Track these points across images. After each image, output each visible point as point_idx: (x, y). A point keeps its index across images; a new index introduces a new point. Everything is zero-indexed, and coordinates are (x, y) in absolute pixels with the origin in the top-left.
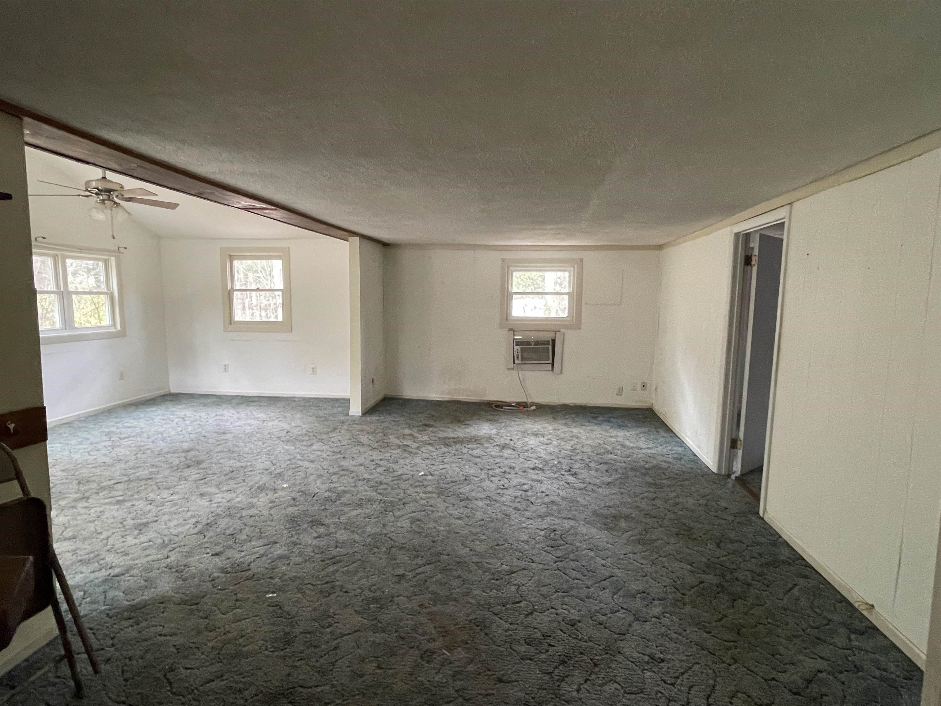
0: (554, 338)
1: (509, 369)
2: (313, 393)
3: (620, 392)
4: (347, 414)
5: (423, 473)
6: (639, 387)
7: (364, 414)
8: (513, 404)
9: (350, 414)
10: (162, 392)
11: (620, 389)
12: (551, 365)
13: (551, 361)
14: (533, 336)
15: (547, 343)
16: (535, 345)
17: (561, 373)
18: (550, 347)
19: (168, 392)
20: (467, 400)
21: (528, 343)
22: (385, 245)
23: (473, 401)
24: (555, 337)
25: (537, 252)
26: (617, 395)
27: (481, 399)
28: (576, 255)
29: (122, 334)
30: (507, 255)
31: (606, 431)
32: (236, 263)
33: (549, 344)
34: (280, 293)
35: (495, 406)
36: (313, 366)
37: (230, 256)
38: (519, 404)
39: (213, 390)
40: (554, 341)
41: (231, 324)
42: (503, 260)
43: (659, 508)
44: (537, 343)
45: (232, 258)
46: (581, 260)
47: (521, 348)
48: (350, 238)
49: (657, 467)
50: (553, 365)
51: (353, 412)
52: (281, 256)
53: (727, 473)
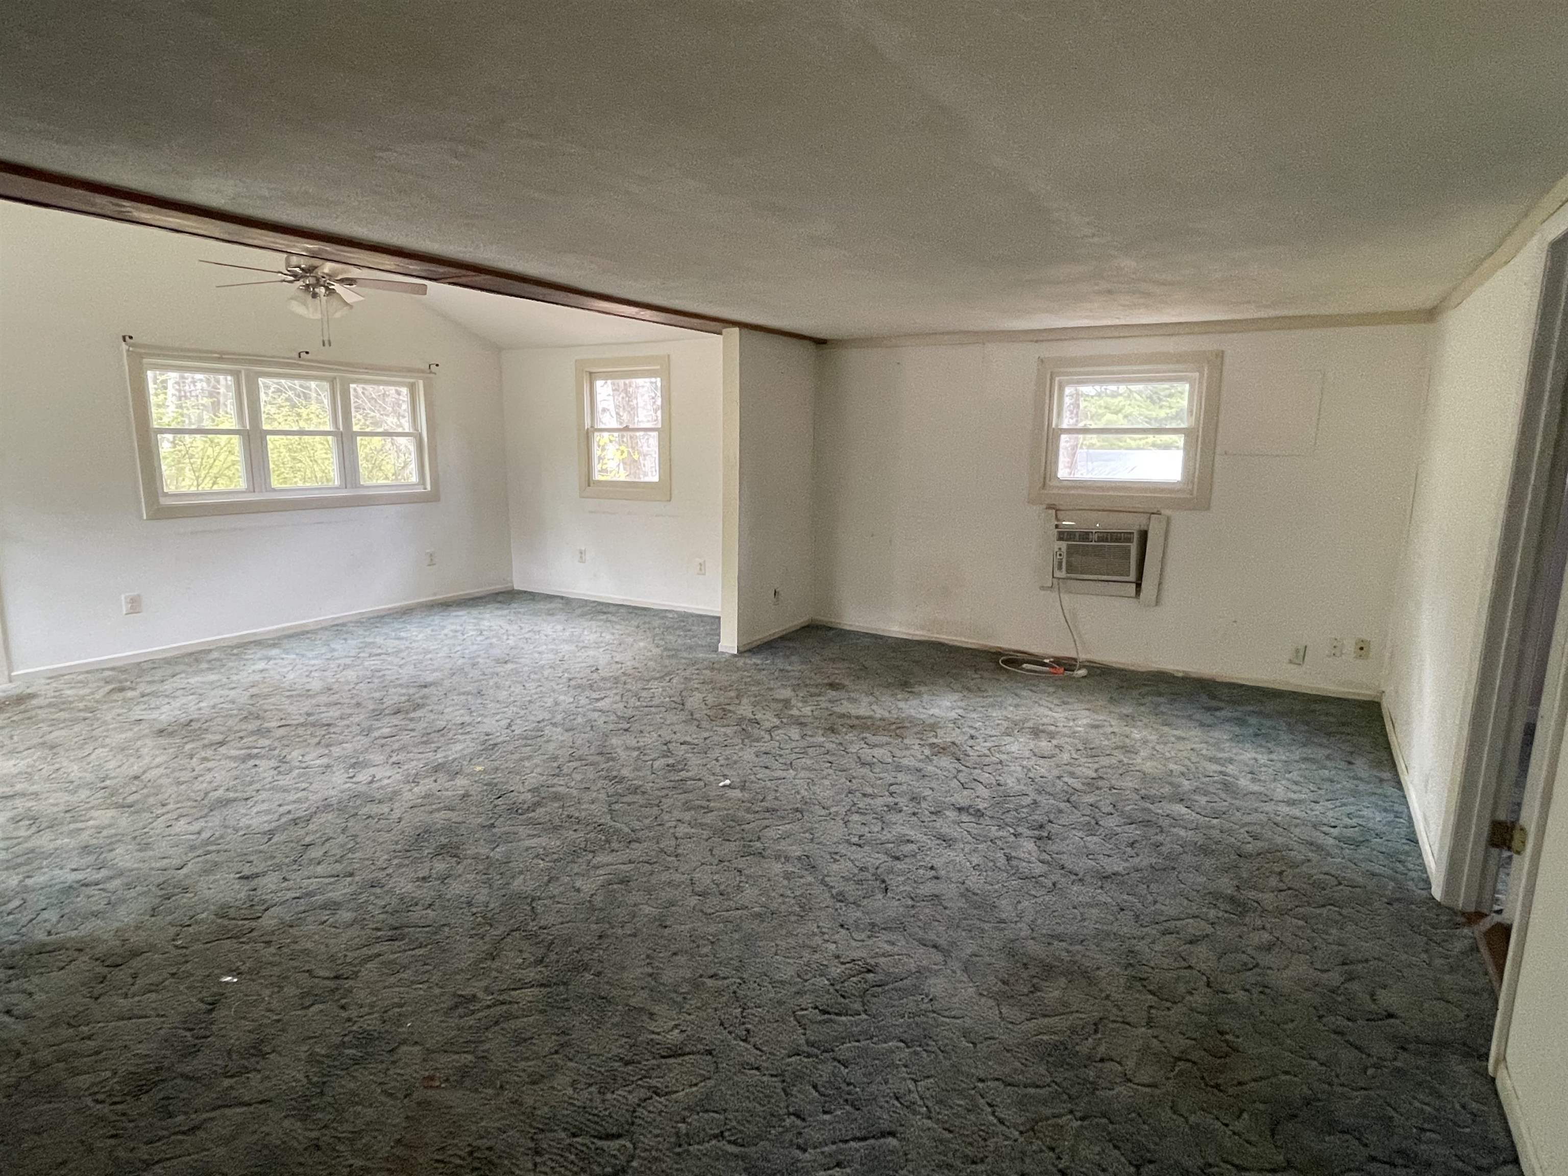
0: (1143, 528)
1: (1043, 588)
2: (700, 607)
3: (1300, 656)
4: (716, 650)
5: (728, 782)
6: (1350, 647)
7: (741, 653)
8: (1047, 661)
9: (720, 650)
10: (499, 587)
11: (1297, 651)
12: (1134, 586)
13: (1132, 577)
14: (1098, 523)
15: (1128, 537)
16: (1098, 541)
17: (1158, 602)
18: (1134, 548)
19: (509, 589)
20: (956, 643)
21: (1085, 536)
22: (820, 342)
23: (969, 646)
24: (1148, 526)
25: (1113, 342)
26: (1291, 662)
27: (984, 643)
28: (1207, 343)
29: (432, 498)
30: (1051, 351)
31: (1217, 745)
32: (599, 384)
33: (1129, 540)
34: (655, 434)
35: (1004, 662)
36: (701, 561)
37: (591, 373)
38: (1058, 662)
39: (563, 590)
40: (1144, 536)
41: (589, 485)
42: (1041, 361)
43: (1190, 967)
44: (1105, 537)
45: (592, 377)
46: (1221, 355)
47: (1069, 547)
48: (724, 331)
49: (1272, 853)
50: (1139, 586)
51: (726, 647)
52: (657, 370)
53: (1471, 909)
